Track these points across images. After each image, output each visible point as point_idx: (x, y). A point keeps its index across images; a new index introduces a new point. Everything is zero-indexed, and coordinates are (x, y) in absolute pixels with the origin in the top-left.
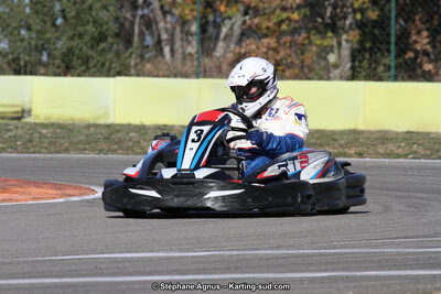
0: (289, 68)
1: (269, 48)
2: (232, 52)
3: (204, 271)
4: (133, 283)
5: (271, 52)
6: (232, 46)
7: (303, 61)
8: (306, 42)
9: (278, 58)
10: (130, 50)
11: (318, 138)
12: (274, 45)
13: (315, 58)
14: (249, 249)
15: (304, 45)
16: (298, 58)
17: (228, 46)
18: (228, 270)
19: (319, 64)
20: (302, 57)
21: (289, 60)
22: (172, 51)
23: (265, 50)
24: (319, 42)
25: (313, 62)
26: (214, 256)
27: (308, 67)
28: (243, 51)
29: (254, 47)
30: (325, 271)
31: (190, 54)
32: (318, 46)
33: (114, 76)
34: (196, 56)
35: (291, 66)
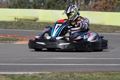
0: (109, 9)
1: (104, 3)
2: (94, 4)
3: (84, 63)
4: (64, 65)
5: (104, 4)
6: (94, 3)
7: (113, 7)
8: (114, 2)
9: (106, 6)
10: (66, 3)
11: (116, 28)
12: (105, 2)
13: (116, 6)
14: (96, 58)
15: (113, 2)
16: (112, 6)
17: (93, 2)
18: (90, 63)
19: (117, 8)
20: (113, 6)
21: (109, 6)
22: (77, 3)
23: (102, 4)
24: (117, 2)
25: (116, 7)
26: (86, 59)
27: (114, 8)
28: (97, 4)
29: (99, 3)
30: (117, 64)
31: (82, 4)
32: (117, 3)
33: (61, 10)
34: (84, 5)
35: (109, 8)
